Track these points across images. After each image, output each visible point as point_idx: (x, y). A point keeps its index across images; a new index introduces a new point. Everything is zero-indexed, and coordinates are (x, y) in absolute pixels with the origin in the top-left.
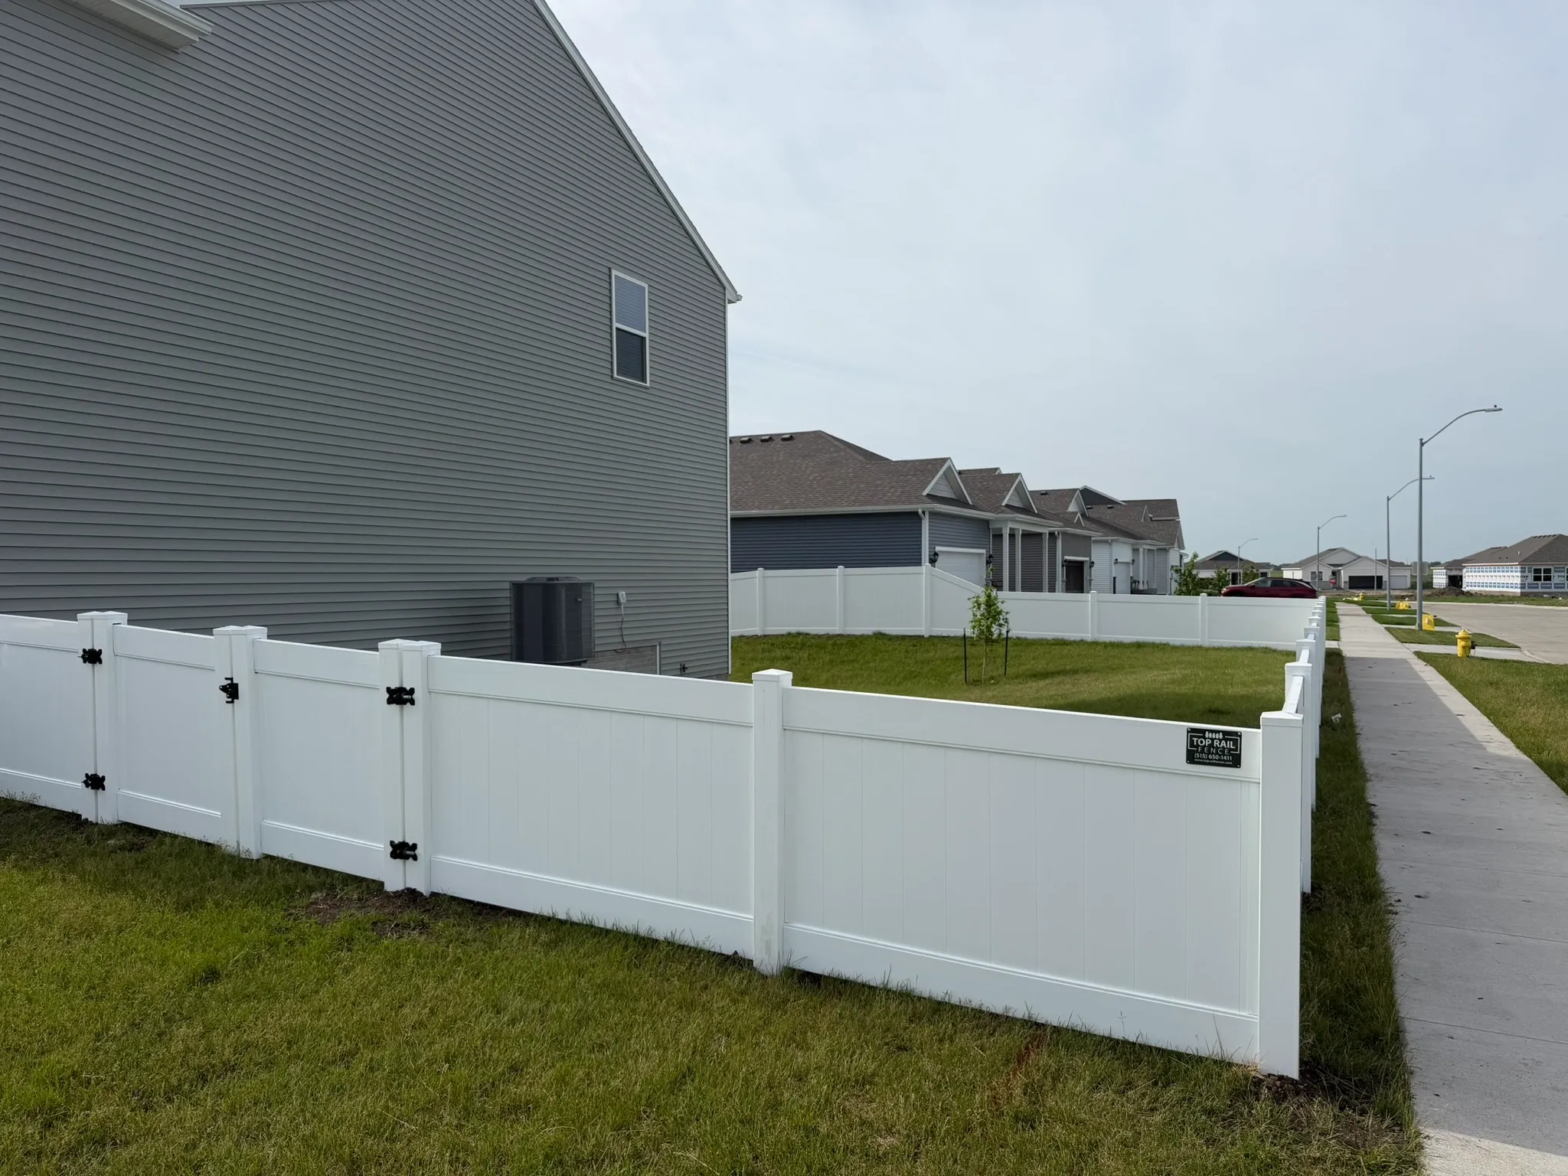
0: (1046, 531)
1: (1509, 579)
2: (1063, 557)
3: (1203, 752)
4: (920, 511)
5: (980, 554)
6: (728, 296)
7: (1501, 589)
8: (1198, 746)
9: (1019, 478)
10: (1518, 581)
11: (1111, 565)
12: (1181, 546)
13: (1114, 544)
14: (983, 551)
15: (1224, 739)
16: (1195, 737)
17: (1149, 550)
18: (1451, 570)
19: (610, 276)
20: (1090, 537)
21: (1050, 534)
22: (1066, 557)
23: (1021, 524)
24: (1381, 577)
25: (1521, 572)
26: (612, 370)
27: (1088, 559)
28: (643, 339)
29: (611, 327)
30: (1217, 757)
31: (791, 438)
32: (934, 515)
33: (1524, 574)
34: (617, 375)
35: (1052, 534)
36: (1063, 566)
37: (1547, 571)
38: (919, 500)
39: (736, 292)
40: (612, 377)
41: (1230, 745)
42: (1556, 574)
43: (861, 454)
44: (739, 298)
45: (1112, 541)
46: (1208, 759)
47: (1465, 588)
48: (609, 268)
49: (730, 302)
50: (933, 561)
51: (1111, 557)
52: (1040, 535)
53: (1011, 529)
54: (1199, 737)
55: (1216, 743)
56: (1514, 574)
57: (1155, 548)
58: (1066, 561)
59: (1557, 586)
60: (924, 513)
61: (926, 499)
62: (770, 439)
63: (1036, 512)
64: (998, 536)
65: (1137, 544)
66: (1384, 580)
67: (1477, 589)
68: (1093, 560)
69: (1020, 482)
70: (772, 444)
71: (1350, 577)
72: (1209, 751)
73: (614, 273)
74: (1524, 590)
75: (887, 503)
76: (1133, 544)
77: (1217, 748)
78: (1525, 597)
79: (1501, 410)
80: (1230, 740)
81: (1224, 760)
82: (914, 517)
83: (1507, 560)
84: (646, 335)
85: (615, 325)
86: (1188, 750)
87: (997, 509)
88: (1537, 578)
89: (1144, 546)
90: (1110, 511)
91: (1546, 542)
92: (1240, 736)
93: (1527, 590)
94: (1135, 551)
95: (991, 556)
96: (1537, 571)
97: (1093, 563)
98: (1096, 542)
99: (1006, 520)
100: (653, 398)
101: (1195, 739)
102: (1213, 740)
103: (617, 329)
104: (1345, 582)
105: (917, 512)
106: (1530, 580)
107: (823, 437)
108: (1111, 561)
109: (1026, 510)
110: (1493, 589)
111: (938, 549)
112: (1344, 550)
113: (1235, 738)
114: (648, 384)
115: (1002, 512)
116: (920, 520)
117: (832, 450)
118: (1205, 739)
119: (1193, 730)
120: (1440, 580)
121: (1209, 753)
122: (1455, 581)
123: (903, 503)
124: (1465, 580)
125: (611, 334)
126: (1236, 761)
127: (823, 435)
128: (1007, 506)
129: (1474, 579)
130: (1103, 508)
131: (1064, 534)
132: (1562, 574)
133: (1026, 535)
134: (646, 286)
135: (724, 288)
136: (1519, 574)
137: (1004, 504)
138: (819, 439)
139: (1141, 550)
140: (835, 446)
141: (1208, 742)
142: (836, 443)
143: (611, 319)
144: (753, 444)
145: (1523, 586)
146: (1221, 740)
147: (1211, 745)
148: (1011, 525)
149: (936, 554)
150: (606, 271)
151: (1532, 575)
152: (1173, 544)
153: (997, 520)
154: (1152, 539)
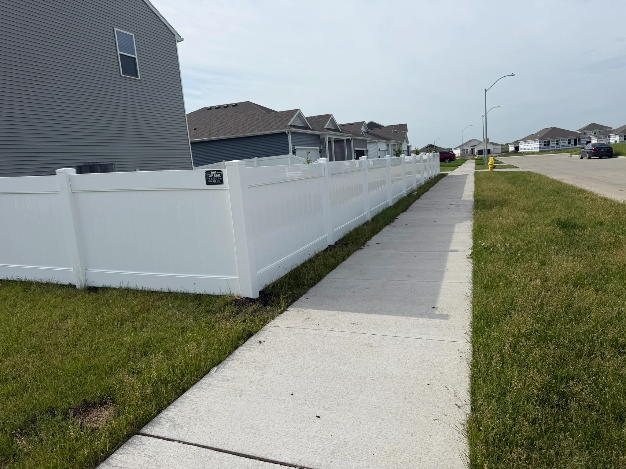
0: (345, 138)
1: (535, 146)
2: (354, 149)
3: (211, 180)
4: (287, 132)
5: (317, 149)
6: (177, 39)
7: (532, 150)
8: (209, 177)
9: (332, 116)
10: (538, 146)
11: (377, 152)
12: (407, 142)
13: (378, 143)
14: (318, 148)
15: (217, 173)
16: (208, 174)
17: (393, 145)
18: (516, 144)
19: (114, 31)
20: (366, 140)
21: (347, 140)
22: (356, 149)
23: (334, 136)
24: (490, 149)
25: (539, 143)
26: (120, 73)
27: (366, 149)
28: (135, 58)
29: (117, 54)
30: (216, 181)
31: (236, 105)
32: (293, 133)
33: (541, 144)
34: (123, 74)
35: (348, 140)
36: (354, 152)
37: (549, 142)
38: (286, 127)
39: (180, 37)
40: (120, 75)
41: (219, 175)
42: (552, 143)
43: (264, 110)
44: (182, 40)
45: (377, 141)
46: (213, 182)
47: (520, 151)
48: (113, 27)
49: (178, 41)
50: (294, 153)
51: (377, 149)
52: (343, 140)
53: (328, 138)
54: (209, 174)
55: (215, 175)
56: (537, 144)
57: (396, 144)
58: (355, 150)
59: (552, 147)
60: (288, 132)
61: (290, 127)
62: (228, 106)
63: (341, 130)
64: (324, 142)
65: (389, 142)
66: (491, 150)
67: (524, 151)
68: (368, 149)
69: (332, 118)
70: (228, 108)
71: (478, 150)
72: (213, 179)
73: (115, 29)
74: (540, 150)
75: (273, 129)
76: (386, 143)
77: (215, 177)
78: (541, 152)
79: (515, 75)
80: (219, 173)
81: (218, 182)
82: (284, 134)
83: (534, 138)
84: (136, 57)
85: (119, 52)
86: (206, 180)
87: (322, 130)
88: (545, 145)
89: (391, 143)
90: (380, 130)
91: (549, 130)
92: (222, 172)
93: (541, 150)
94: (388, 145)
95: (321, 150)
96: (545, 142)
97: (368, 150)
98: (369, 143)
99: (326, 134)
100: (142, 84)
101: (208, 175)
102: (213, 174)
103: (120, 54)
104: (476, 152)
105: (286, 133)
106: (543, 146)
107: (249, 104)
108: (377, 150)
109: (336, 130)
110: (529, 150)
111: (296, 147)
112: (475, 140)
113: (220, 172)
114: (139, 78)
115: (325, 131)
116: (287, 136)
117: (253, 109)
118: (211, 174)
119: (207, 172)
120: (512, 148)
121: (213, 180)
122: (517, 148)
123: (280, 129)
124: (520, 148)
125: (117, 57)
126: (221, 182)
127: (250, 103)
128: (326, 128)
129: (523, 147)
130: (377, 129)
131: (354, 139)
132: (554, 142)
133: (336, 141)
134: (133, 35)
135: (175, 35)
136: (538, 144)
137: (325, 128)
138: (248, 105)
139: (390, 145)
140: (254, 107)
141: (212, 176)
142: (254, 106)
143: (117, 50)
144: (221, 109)
145: (540, 148)
146: (216, 174)
147: (213, 176)
148: (328, 136)
149: (295, 150)
150: (112, 29)
151: (543, 144)
152: (404, 141)
153: (323, 135)
154: (394, 140)
